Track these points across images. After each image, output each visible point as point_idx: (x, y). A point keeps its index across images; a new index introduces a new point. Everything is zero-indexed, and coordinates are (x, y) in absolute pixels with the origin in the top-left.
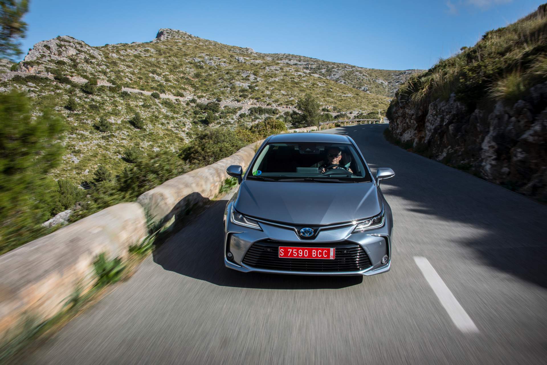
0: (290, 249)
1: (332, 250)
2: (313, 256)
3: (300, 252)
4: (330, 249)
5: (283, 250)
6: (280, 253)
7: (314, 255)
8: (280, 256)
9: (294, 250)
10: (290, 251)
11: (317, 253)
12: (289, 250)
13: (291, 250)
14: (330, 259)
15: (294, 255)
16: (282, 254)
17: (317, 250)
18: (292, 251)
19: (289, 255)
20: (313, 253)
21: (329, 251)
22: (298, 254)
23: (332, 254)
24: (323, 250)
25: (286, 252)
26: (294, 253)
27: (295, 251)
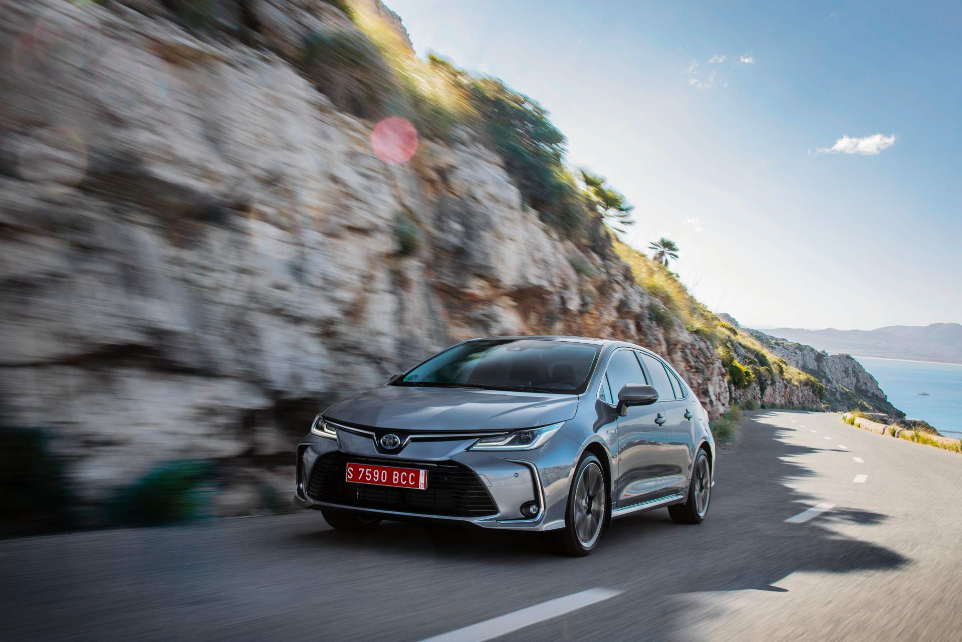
0: (362, 467)
1: (422, 472)
2: (394, 482)
3: (376, 473)
4: (419, 471)
5: (352, 470)
6: (349, 474)
7: (396, 480)
8: (348, 479)
9: (367, 470)
10: (361, 471)
11: (400, 478)
12: (360, 469)
13: (363, 470)
14: (420, 488)
15: (367, 478)
16: (350, 476)
17: (400, 472)
18: (365, 471)
19: (360, 478)
20: (394, 477)
21: (417, 474)
22: (373, 476)
23: (422, 480)
24: (408, 472)
25: (356, 473)
26: (367, 474)
27: (369, 472)
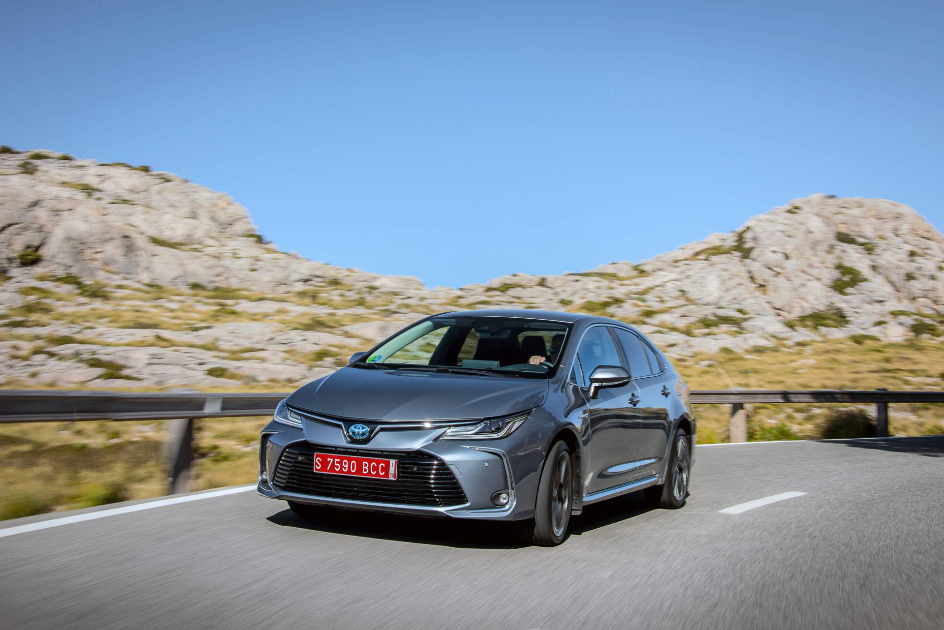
0: (330, 457)
1: (392, 462)
2: (364, 472)
3: (345, 464)
4: (389, 461)
5: (320, 460)
6: (317, 464)
7: (365, 470)
8: (316, 469)
9: (336, 460)
10: (330, 461)
11: (369, 468)
12: (329, 459)
13: (332, 460)
14: (390, 478)
15: (336, 468)
16: (318, 466)
17: (370, 462)
18: (334, 461)
19: (328, 469)
20: (364, 467)
21: (387, 464)
22: (342, 467)
23: (392, 470)
24: (378, 463)
25: (325, 463)
26: (336, 464)
27: (337, 462)
